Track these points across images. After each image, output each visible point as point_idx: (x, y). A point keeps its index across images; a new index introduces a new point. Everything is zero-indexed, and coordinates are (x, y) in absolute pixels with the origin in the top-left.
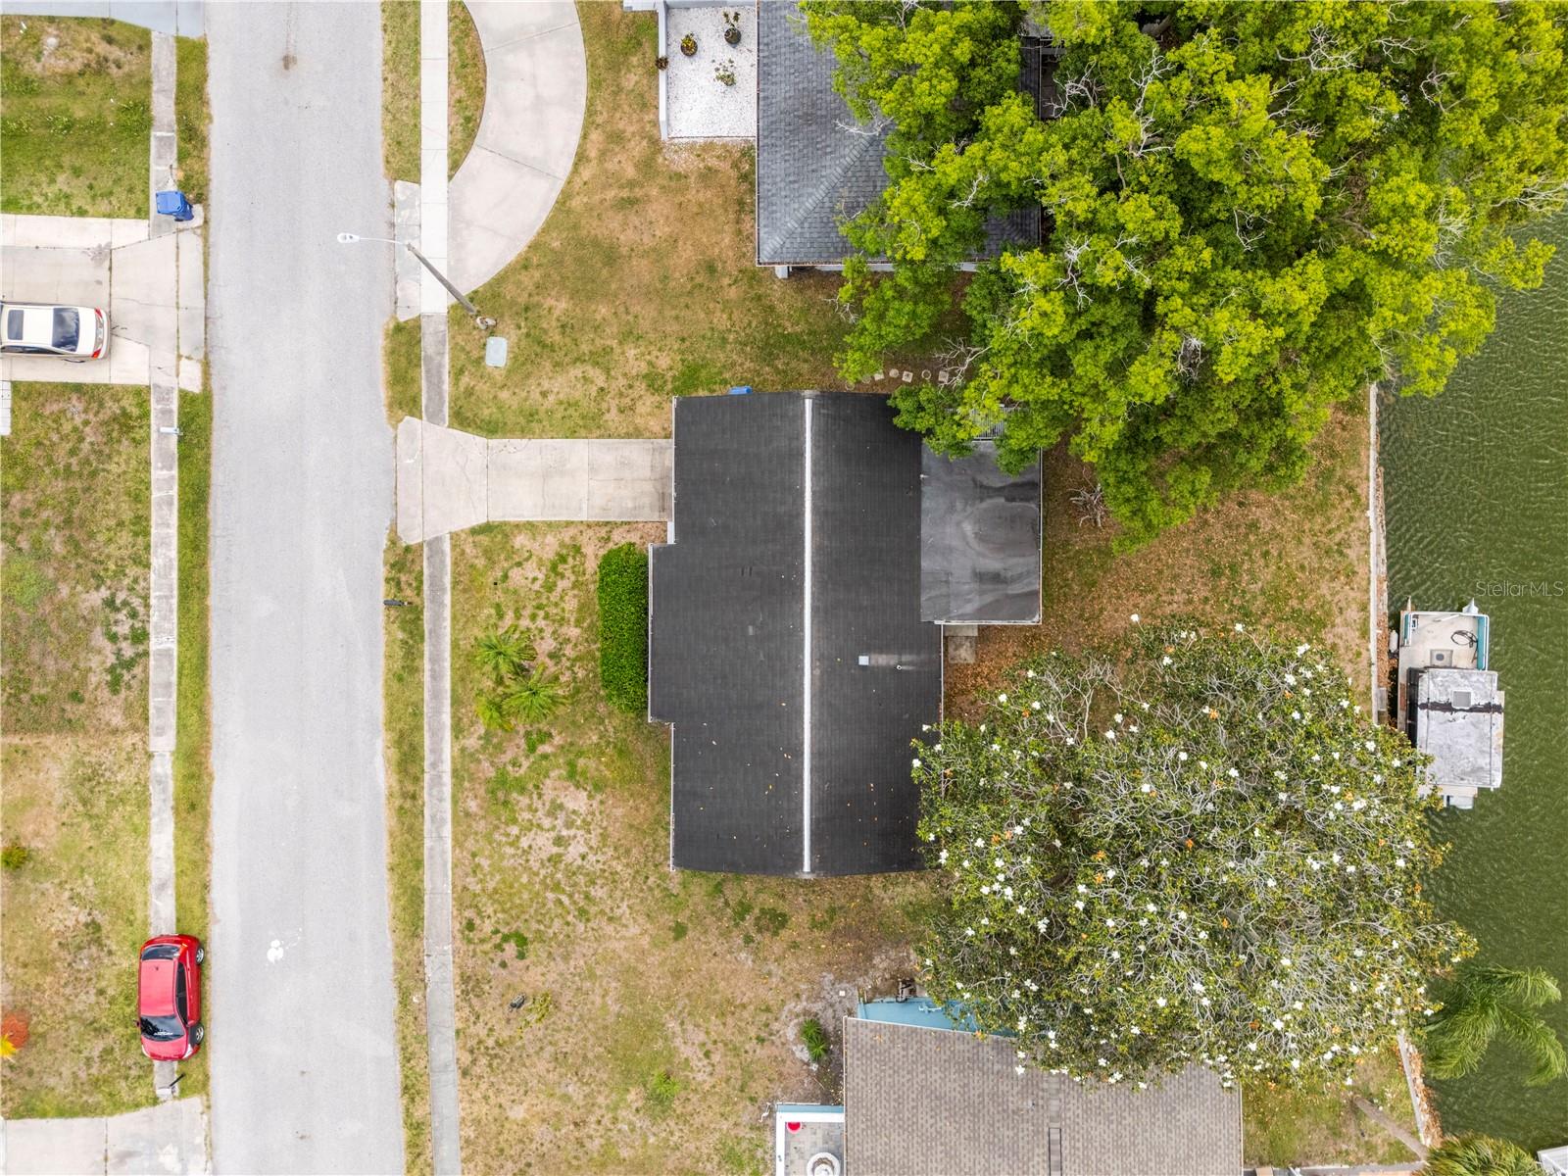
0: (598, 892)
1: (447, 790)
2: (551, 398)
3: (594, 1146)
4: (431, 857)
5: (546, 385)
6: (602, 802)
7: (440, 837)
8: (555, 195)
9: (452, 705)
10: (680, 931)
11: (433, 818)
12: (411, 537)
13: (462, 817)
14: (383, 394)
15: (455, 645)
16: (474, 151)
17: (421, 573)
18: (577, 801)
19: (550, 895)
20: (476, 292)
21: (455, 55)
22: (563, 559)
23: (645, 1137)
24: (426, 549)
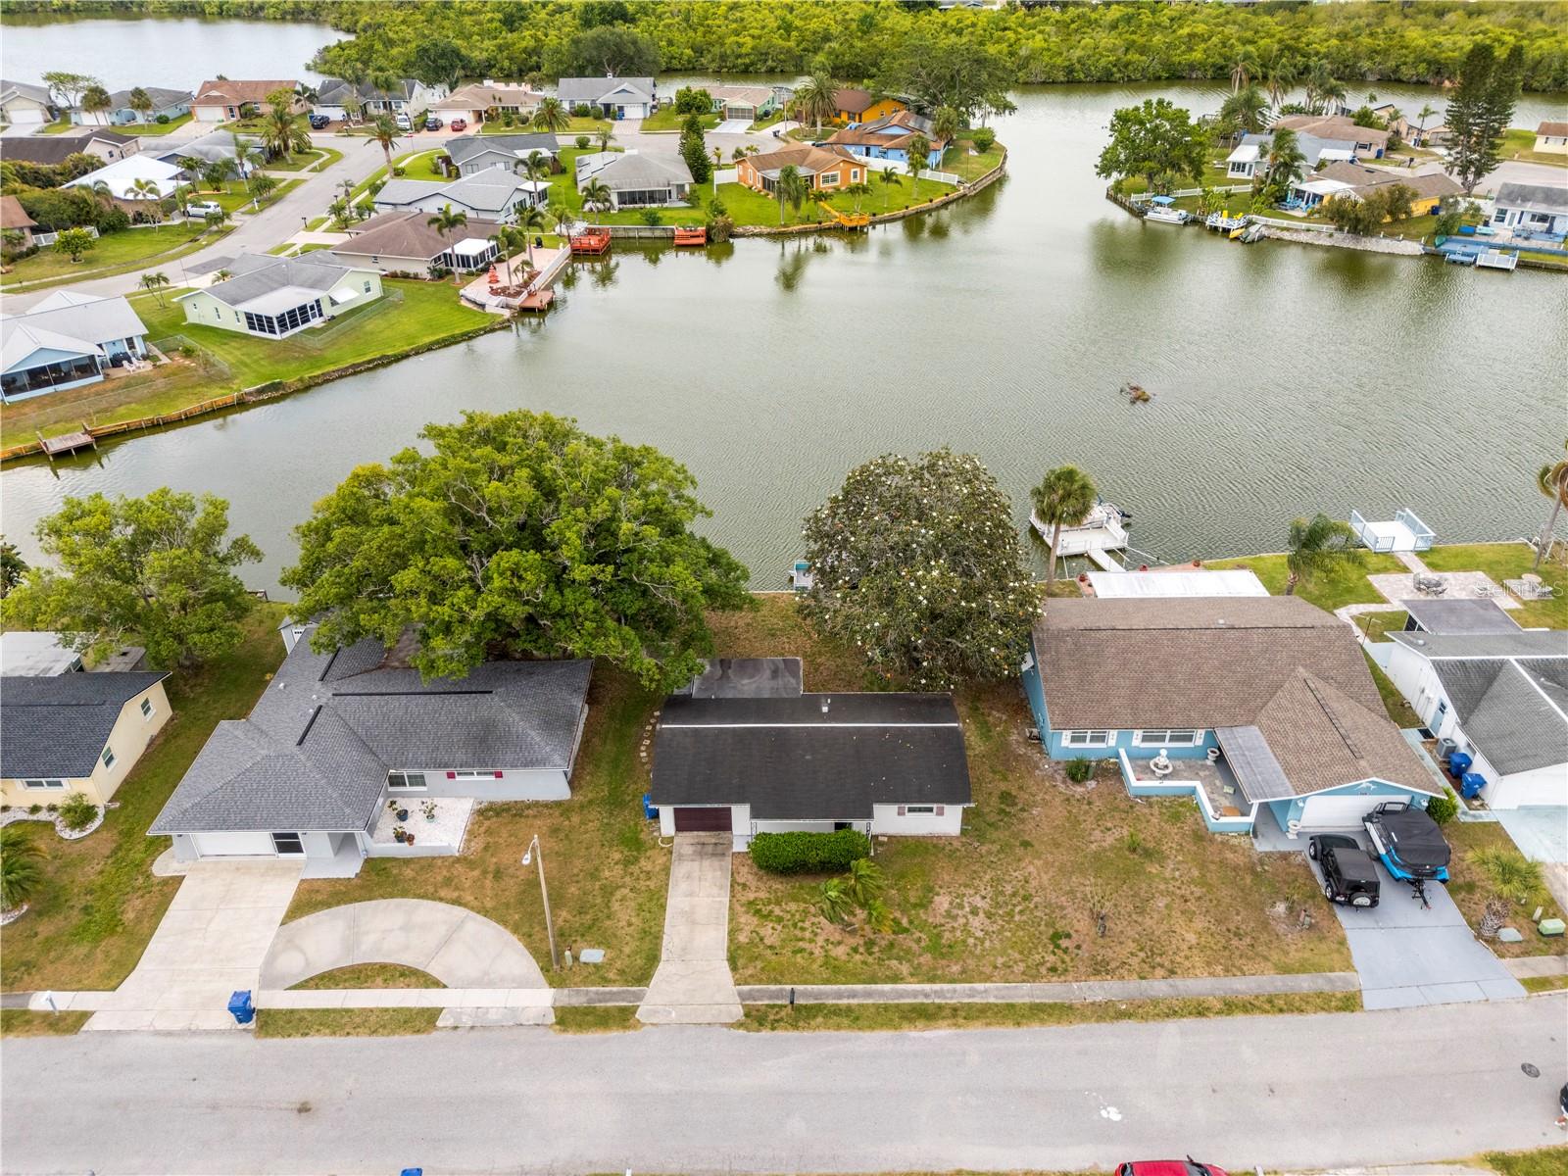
0: (1009, 889)
1: (946, 986)
2: (634, 920)
3: (1198, 891)
4: (1003, 998)
5: (623, 923)
6: (941, 887)
7: (986, 991)
8: (480, 918)
9: (876, 983)
10: (1026, 844)
11: (970, 996)
12: (738, 1012)
13: (966, 976)
14: (614, 1034)
15: (827, 982)
16: (428, 970)
17: (767, 1005)
18: (942, 902)
19: (1017, 918)
20: (542, 969)
21: (347, 984)
22: (758, 912)
23: (1179, 862)
24: (748, 1002)
